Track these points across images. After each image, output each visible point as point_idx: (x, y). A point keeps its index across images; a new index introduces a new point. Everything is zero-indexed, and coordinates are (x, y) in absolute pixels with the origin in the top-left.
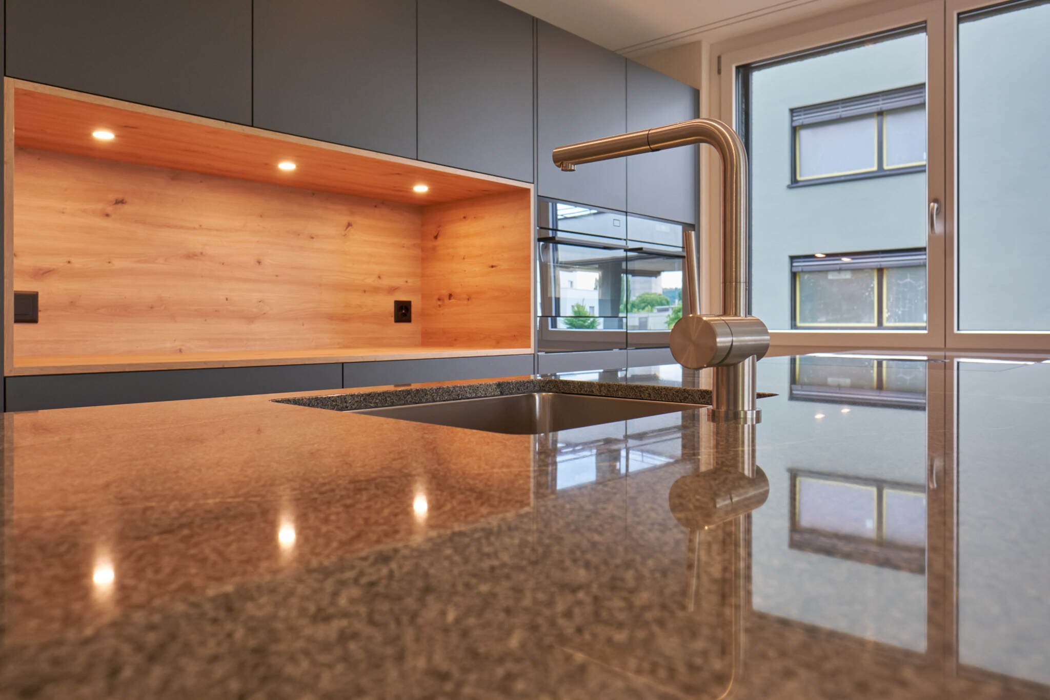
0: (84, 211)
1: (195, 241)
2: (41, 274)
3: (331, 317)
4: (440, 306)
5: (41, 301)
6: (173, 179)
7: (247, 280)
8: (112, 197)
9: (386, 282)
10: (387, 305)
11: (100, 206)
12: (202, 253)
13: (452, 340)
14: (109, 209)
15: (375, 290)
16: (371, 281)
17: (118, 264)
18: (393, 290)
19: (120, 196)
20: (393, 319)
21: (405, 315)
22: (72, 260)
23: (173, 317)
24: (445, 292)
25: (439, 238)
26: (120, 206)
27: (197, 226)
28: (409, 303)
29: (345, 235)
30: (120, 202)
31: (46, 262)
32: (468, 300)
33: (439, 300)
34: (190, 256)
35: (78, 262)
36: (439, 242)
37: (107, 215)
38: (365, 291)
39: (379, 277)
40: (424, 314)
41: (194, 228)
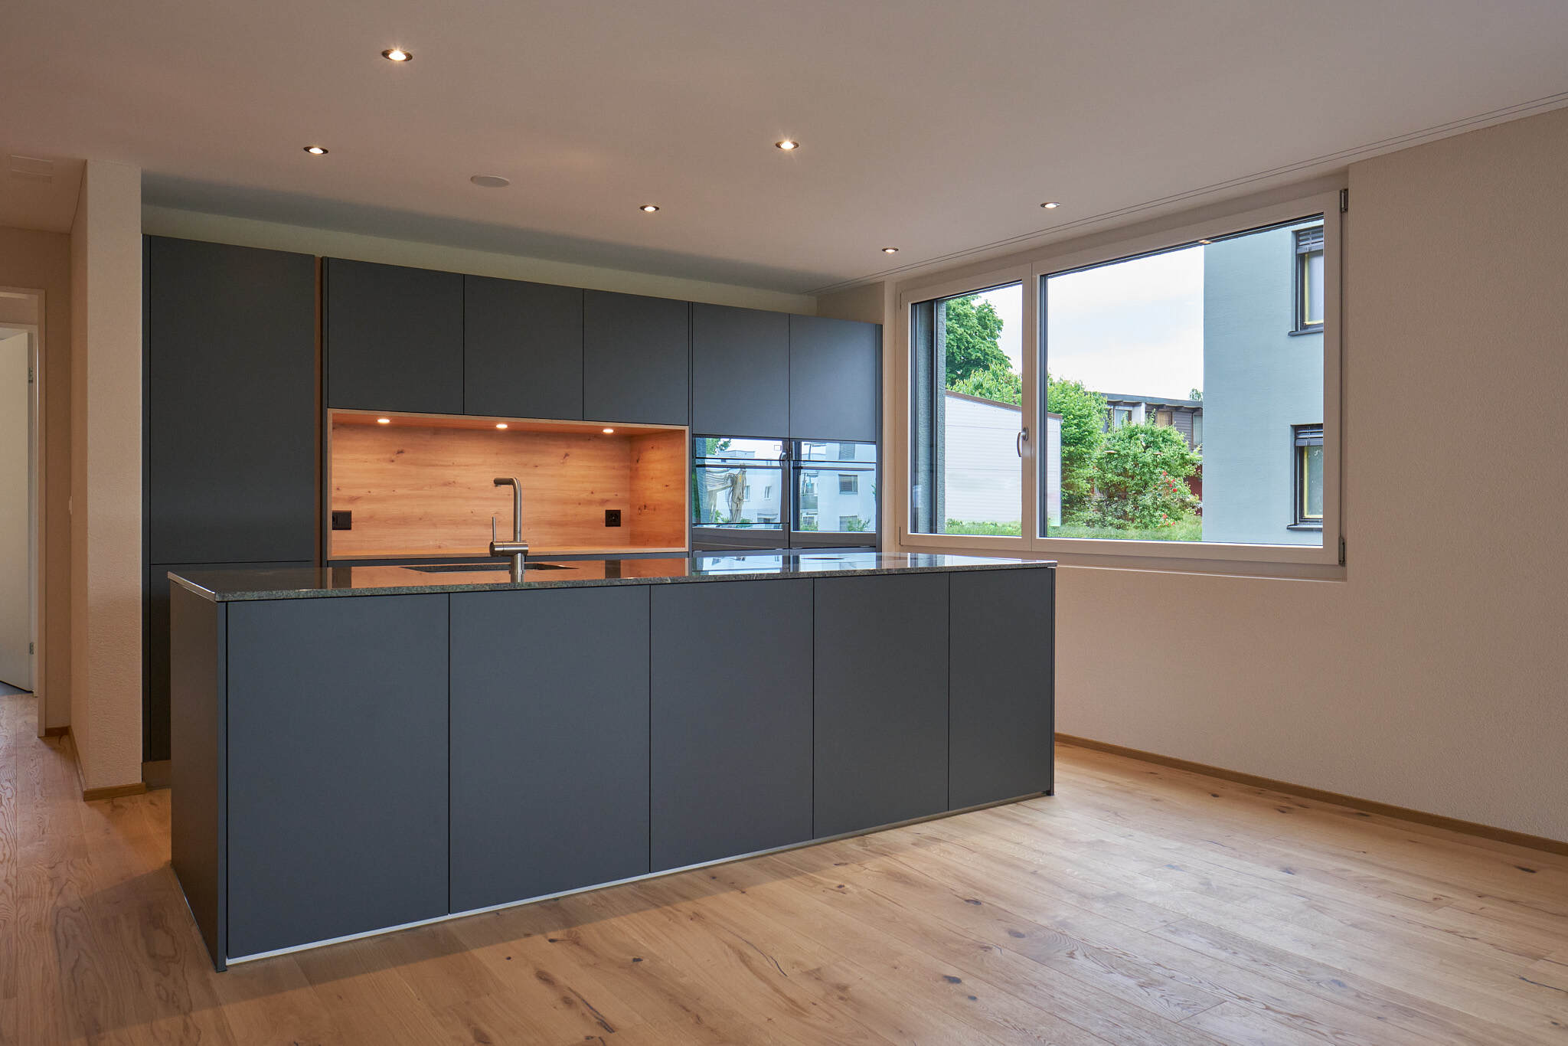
0: (378, 460)
1: (449, 474)
2: (353, 500)
3: (551, 523)
4: (640, 514)
5: (353, 516)
6: (435, 434)
7: (486, 499)
8: (396, 449)
9: (598, 496)
10: (600, 513)
11: (388, 456)
12: (454, 482)
14: (393, 457)
15: (590, 502)
16: (584, 495)
17: (399, 491)
18: (604, 502)
19: (400, 449)
20: (604, 524)
21: (614, 520)
22: (372, 490)
23: (435, 525)
24: (643, 504)
25: (640, 462)
26: (400, 455)
27: (451, 464)
28: (620, 511)
29: (563, 463)
30: (400, 452)
31: (354, 493)
32: (655, 510)
33: (640, 509)
34: (447, 484)
35: (374, 492)
36: (638, 465)
37: (393, 461)
38: (580, 504)
39: (592, 493)
40: (631, 521)
41: (449, 466)
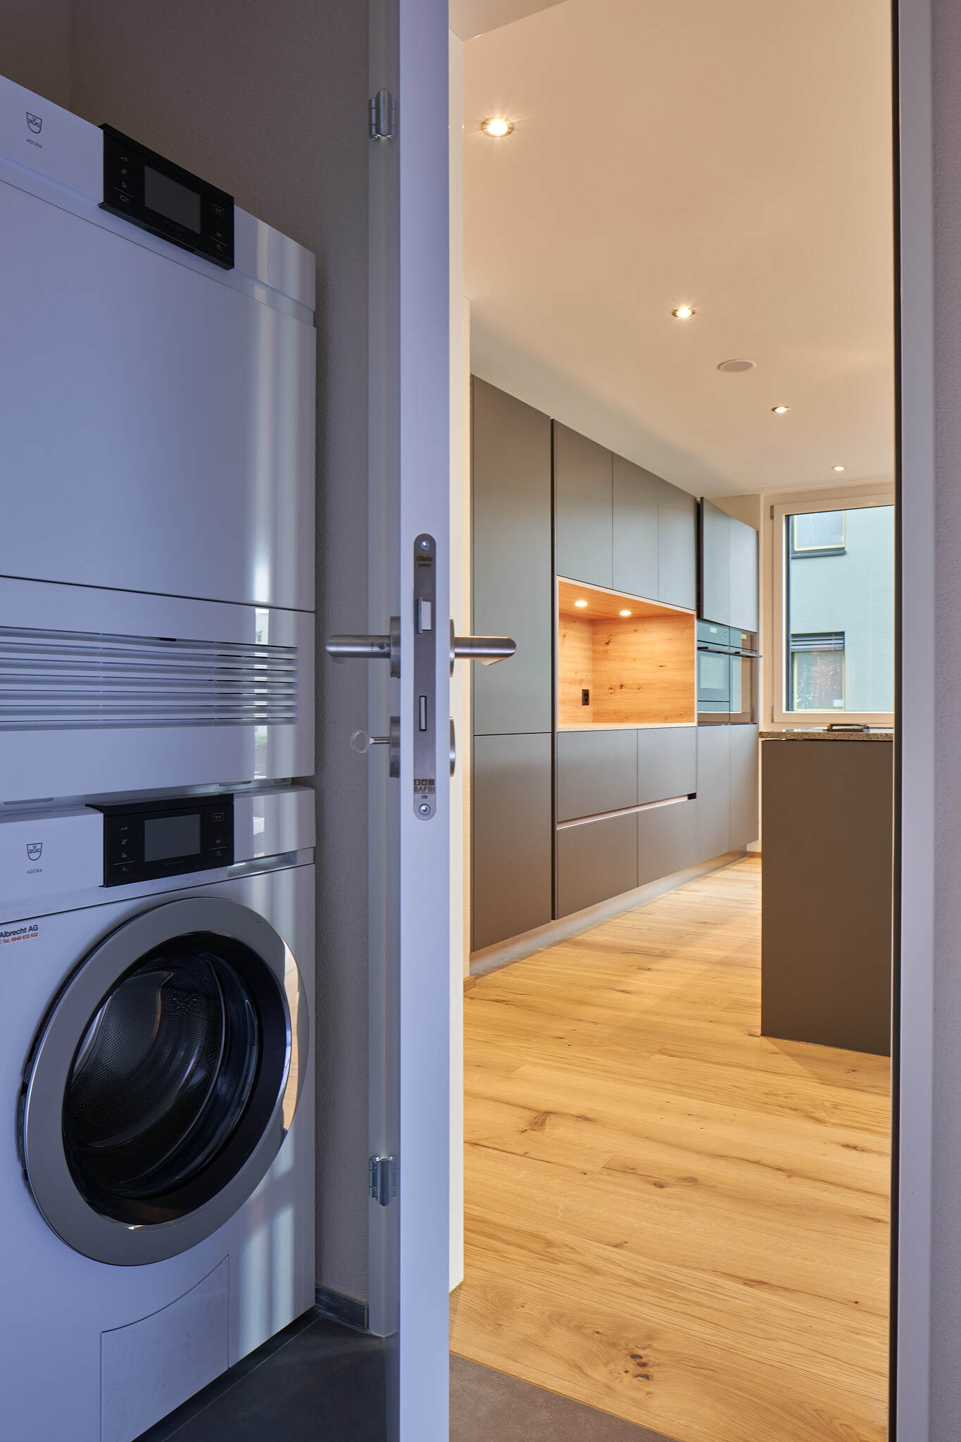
4: (611, 693)
13: (625, 718)
20: (581, 702)
24: (616, 683)
25: (610, 644)
29: (563, 643)
32: (639, 689)
33: (611, 689)
36: (610, 647)
39: (576, 673)
40: (598, 699)
